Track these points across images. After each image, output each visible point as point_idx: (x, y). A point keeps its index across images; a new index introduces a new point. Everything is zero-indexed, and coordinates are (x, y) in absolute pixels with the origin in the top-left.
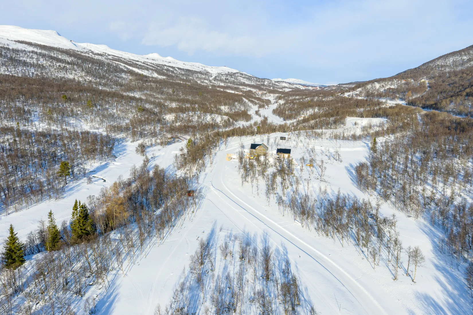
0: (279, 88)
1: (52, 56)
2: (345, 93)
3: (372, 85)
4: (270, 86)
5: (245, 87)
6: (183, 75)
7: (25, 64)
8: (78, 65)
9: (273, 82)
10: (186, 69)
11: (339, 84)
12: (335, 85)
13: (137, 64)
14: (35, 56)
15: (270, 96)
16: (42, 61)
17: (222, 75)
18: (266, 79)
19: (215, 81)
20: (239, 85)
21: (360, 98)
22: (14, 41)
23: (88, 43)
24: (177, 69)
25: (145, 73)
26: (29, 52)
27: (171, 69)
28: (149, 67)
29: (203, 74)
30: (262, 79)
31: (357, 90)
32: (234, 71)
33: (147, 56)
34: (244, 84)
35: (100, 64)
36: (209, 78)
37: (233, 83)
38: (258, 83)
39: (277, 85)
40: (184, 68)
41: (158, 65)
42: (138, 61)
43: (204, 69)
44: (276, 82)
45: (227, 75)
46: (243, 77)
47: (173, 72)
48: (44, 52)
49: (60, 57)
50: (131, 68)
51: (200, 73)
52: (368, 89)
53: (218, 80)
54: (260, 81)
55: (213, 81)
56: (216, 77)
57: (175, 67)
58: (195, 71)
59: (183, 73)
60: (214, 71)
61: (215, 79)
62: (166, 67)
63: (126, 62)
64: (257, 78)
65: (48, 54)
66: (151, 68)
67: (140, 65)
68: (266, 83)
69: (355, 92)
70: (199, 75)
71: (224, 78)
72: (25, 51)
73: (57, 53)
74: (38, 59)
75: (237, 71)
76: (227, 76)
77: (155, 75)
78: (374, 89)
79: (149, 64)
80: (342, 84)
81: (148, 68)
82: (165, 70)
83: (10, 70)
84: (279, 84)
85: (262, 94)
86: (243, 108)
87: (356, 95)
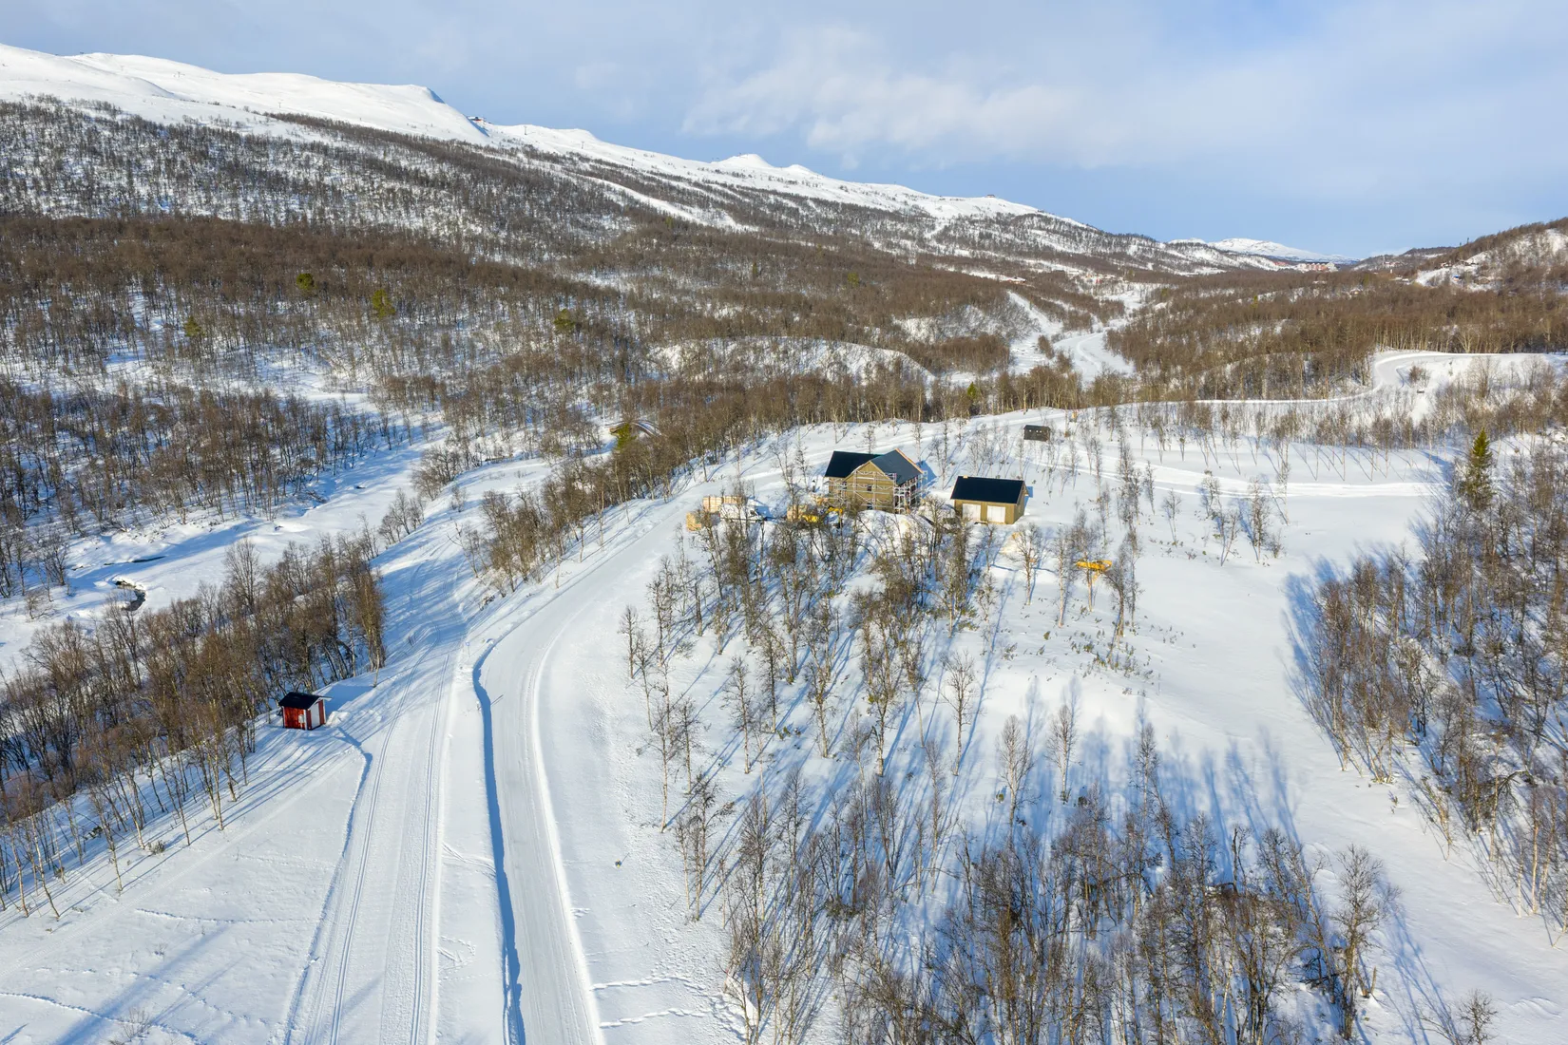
0: (1180, 267)
1: (377, 160)
2: (1420, 273)
3: (1533, 240)
4: (1143, 260)
5: (1045, 263)
6: (827, 222)
7: (276, 183)
8: (456, 187)
9: (1162, 246)
10: (843, 205)
11: (1412, 252)
12: (1396, 254)
13: (672, 188)
14: (318, 160)
15: (1130, 289)
16: (338, 175)
17: (972, 222)
18: (1136, 236)
19: (939, 241)
20: (1028, 255)
21: (1474, 288)
22: (266, 114)
23: (529, 126)
24: (811, 204)
25: (692, 215)
26: (303, 147)
27: (792, 204)
28: (712, 196)
29: (902, 221)
30: (1120, 236)
31: (1469, 261)
32: (1021, 210)
33: (722, 165)
34: (1048, 254)
35: (535, 183)
36: (921, 233)
37: (1009, 247)
38: (1101, 249)
39: (1173, 257)
40: (839, 201)
41: (745, 192)
42: (678, 179)
43: (911, 203)
44: (1169, 246)
45: (988, 222)
46: (1048, 231)
47: (794, 213)
48: (352, 146)
49: (404, 163)
50: (643, 199)
51: (895, 216)
52: (1514, 254)
53: (952, 239)
54: (1110, 243)
55: (934, 243)
56: (947, 229)
57: (806, 198)
58: (875, 210)
59: (832, 215)
60: (944, 210)
61: (942, 237)
62: (772, 198)
63: (637, 182)
64: (1100, 233)
65: (364, 155)
66: (719, 199)
67: (683, 192)
68: (1132, 249)
69: (1461, 267)
70: (889, 224)
71: (975, 232)
72: (288, 143)
73: (397, 151)
74: (325, 169)
75: (1032, 210)
76: (988, 226)
77: (728, 222)
78: (1541, 254)
79: (714, 186)
80: (1423, 251)
81: (707, 199)
82: (770, 206)
83: (215, 201)
84: (1180, 251)
85: (1102, 284)
86: (991, 328)
87: (1463, 277)
